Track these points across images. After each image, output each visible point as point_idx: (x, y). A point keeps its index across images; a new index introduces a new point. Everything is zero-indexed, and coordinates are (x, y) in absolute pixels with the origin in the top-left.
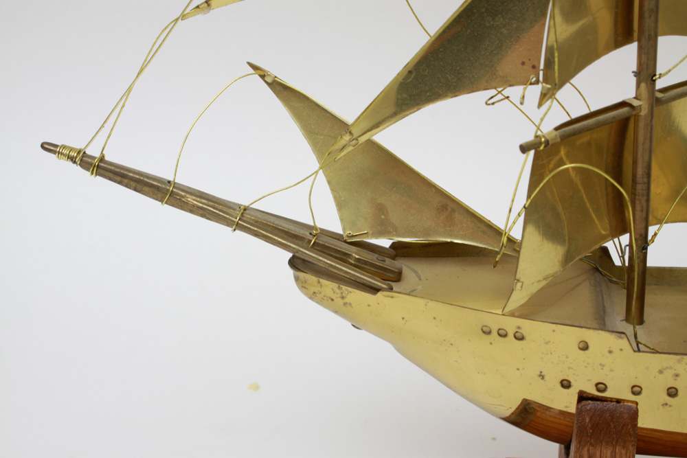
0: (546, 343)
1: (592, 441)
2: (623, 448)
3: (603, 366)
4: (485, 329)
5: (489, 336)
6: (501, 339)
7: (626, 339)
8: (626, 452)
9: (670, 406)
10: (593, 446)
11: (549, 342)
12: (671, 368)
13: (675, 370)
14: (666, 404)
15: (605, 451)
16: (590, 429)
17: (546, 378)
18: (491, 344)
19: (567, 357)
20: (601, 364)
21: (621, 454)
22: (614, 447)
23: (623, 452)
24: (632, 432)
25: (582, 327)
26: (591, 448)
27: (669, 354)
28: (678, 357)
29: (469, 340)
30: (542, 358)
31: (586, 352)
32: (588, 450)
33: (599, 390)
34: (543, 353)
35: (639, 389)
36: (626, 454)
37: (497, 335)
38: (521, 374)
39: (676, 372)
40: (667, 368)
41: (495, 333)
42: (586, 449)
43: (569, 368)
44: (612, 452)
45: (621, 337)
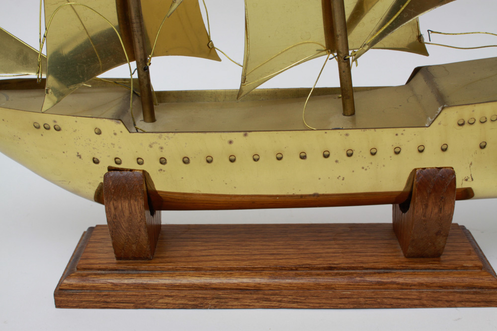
0: (75, 131)
1: (115, 197)
2: (135, 201)
3: (114, 145)
4: (36, 125)
5: (39, 130)
6: (47, 131)
7: (122, 124)
8: (138, 203)
9: (164, 171)
10: (116, 200)
11: (76, 130)
12: (156, 143)
13: (159, 144)
14: (161, 170)
15: (124, 204)
16: (113, 189)
17: (82, 157)
18: (42, 135)
19: (90, 140)
20: (112, 144)
21: (135, 205)
22: (130, 201)
23: (136, 203)
24: (140, 190)
25: (93, 117)
26: (115, 202)
27: (152, 132)
28: (158, 134)
29: (28, 134)
30: (75, 142)
31: (100, 135)
32: (113, 204)
33: (116, 163)
34: (75, 139)
35: (142, 160)
36: (138, 205)
37: (44, 128)
38: (67, 156)
39: (160, 146)
40: (154, 143)
41: (42, 127)
42: (111, 203)
43: (94, 148)
44: (129, 204)
45: (118, 123)
